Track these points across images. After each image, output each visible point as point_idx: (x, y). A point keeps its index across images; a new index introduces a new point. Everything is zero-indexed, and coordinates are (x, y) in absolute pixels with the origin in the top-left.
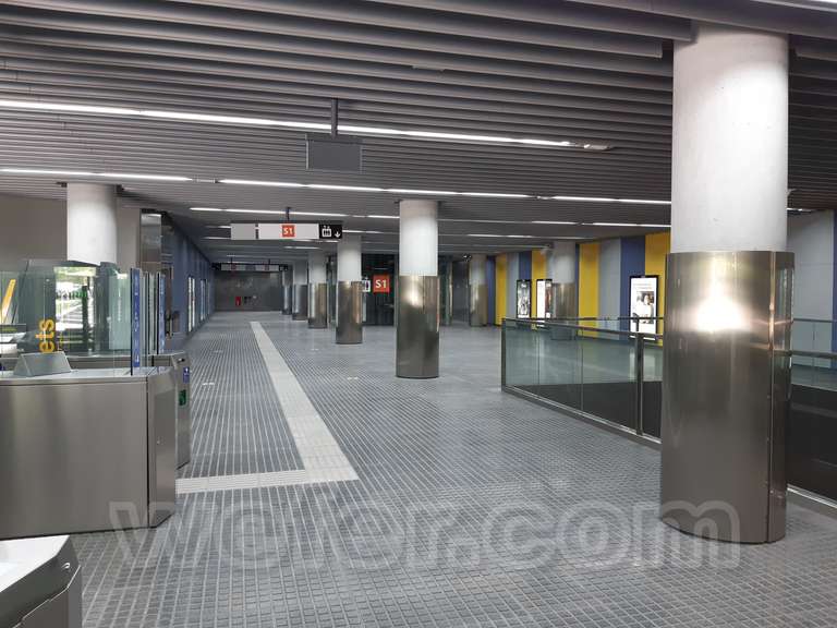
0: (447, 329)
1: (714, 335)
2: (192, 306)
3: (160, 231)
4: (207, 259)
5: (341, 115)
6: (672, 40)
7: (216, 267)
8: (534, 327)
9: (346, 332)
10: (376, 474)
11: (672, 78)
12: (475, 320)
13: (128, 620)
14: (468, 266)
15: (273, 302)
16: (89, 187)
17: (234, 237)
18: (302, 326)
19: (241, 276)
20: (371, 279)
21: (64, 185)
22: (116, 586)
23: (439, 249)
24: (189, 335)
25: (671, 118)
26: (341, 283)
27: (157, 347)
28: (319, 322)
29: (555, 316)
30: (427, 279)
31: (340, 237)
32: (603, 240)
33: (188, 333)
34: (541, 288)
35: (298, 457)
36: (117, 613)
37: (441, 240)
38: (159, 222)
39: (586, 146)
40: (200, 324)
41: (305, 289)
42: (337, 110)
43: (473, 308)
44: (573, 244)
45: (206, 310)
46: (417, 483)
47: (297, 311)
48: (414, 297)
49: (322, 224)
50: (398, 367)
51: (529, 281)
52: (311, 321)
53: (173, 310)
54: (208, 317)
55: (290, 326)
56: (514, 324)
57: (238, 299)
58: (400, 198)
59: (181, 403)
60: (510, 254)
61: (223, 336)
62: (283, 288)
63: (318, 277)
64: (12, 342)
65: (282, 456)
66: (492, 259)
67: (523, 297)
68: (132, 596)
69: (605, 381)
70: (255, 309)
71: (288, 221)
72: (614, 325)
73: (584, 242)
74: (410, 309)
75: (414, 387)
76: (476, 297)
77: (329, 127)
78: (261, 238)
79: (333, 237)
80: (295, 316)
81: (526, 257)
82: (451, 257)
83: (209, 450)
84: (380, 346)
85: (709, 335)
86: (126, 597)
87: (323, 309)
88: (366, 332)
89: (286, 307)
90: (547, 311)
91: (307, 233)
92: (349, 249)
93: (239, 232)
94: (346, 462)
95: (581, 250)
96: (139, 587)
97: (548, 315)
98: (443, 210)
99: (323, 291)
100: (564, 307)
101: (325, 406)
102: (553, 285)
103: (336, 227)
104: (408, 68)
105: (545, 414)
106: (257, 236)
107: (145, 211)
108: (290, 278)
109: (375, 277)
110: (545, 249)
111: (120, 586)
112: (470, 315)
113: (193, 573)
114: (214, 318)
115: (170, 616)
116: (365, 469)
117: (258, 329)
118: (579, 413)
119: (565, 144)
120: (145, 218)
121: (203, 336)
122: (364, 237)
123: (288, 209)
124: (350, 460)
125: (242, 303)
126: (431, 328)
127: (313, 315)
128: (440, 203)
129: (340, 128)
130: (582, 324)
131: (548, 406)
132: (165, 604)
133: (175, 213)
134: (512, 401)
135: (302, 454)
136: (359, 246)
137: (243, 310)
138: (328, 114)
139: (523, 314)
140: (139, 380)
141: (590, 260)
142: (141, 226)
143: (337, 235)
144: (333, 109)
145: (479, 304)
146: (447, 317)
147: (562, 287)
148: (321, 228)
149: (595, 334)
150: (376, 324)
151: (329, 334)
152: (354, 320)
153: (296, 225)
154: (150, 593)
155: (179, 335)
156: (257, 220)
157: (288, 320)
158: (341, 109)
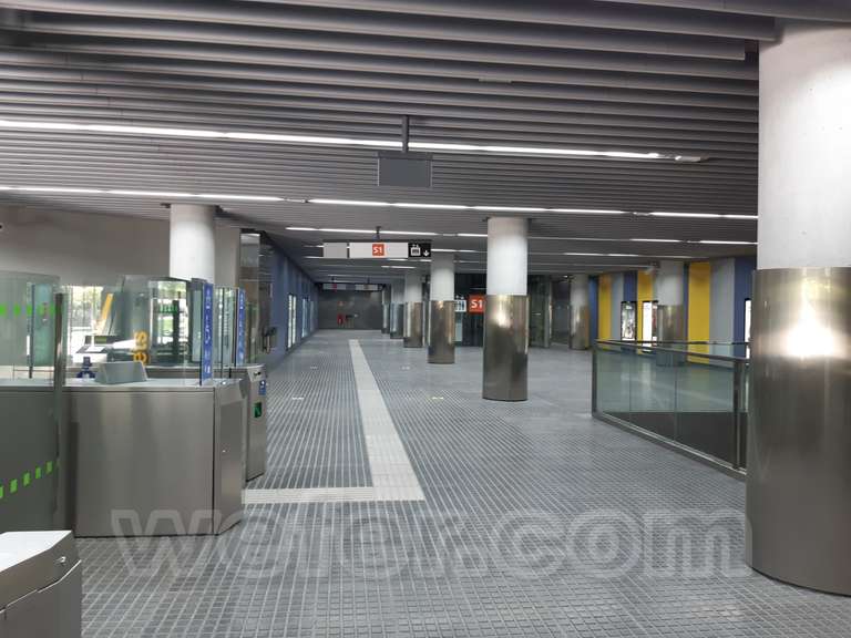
0: (538, 351)
1: (806, 360)
2: (292, 323)
3: (258, 250)
4: (309, 278)
5: (412, 132)
6: (757, 41)
7: (319, 285)
8: (639, 351)
9: (439, 351)
10: (444, 496)
11: (757, 82)
12: (576, 344)
13: (175, 624)
14: (570, 287)
15: (373, 321)
16: (188, 208)
17: (327, 255)
18: (398, 345)
19: (344, 295)
20: (467, 299)
21: (168, 206)
22: (171, 590)
23: (529, 267)
24: (289, 351)
25: (757, 125)
26: (434, 302)
27: (234, 360)
28: (414, 342)
29: (661, 339)
30: (515, 298)
31: (429, 256)
32: (716, 259)
33: (287, 349)
34: (648, 311)
35: (369, 474)
36: (166, 616)
37: (530, 259)
38: (258, 242)
39: (678, 158)
40: (301, 342)
41: (402, 308)
42: (408, 127)
43: (574, 330)
44: (682, 263)
45: (308, 328)
46: (484, 507)
47: (394, 330)
48: (501, 318)
49: (411, 242)
50: (484, 388)
51: (634, 303)
52: (406, 340)
53: (271, 326)
54: (310, 334)
55: (389, 345)
56: (618, 348)
57: (340, 317)
58: (487, 216)
59: (257, 416)
60: (614, 274)
61: (321, 353)
62: (382, 306)
63: (412, 297)
64: (102, 352)
65: (353, 473)
66: (594, 279)
67: (627, 320)
68: (184, 601)
69: (708, 409)
70: (356, 328)
71: (378, 240)
72: (726, 350)
73: (693, 261)
74: (498, 330)
75: (500, 409)
76: (577, 319)
77: (400, 144)
78: (352, 256)
79: (422, 255)
80: (392, 335)
81: (631, 278)
82: (550, 277)
83: (285, 463)
84: (469, 367)
85: (799, 360)
86: (178, 600)
87: (418, 330)
88: (459, 352)
89: (385, 325)
90: (653, 335)
91: (397, 252)
92: (440, 268)
93: (331, 251)
94: (416, 482)
95: (691, 270)
96: (192, 592)
97: (655, 339)
98: (532, 227)
99: (419, 310)
100: (673, 331)
101: (405, 424)
102: (659, 307)
103: (425, 245)
104: (475, 82)
105: (636, 442)
106: (348, 255)
107: (245, 231)
108: (389, 297)
109: (471, 296)
110: (650, 270)
111: (175, 590)
112: (571, 337)
113: (246, 582)
114: (316, 336)
115: (215, 623)
116: (433, 490)
117: (356, 347)
118: (672, 443)
119: (654, 156)
120: (245, 238)
121: (304, 353)
122: (457, 256)
123: (378, 229)
124: (420, 480)
125: (344, 321)
126: (519, 350)
127: (409, 334)
128: (530, 220)
129: (410, 145)
130: (692, 349)
131: (639, 435)
132: (212, 611)
133: (274, 232)
134: (602, 427)
135: (374, 471)
136: (452, 266)
137: (344, 328)
138: (399, 131)
139: (628, 336)
140: (207, 390)
141: (701, 280)
142: (242, 245)
143: (426, 254)
144: (405, 126)
145: (580, 327)
146: (546, 338)
147: (670, 309)
148: (410, 246)
149: (706, 361)
150: (472, 345)
151: (424, 353)
152: (446, 339)
153: (385, 244)
154: (201, 599)
155: (276, 351)
156: (348, 239)
157: (386, 339)
158: (411, 126)
